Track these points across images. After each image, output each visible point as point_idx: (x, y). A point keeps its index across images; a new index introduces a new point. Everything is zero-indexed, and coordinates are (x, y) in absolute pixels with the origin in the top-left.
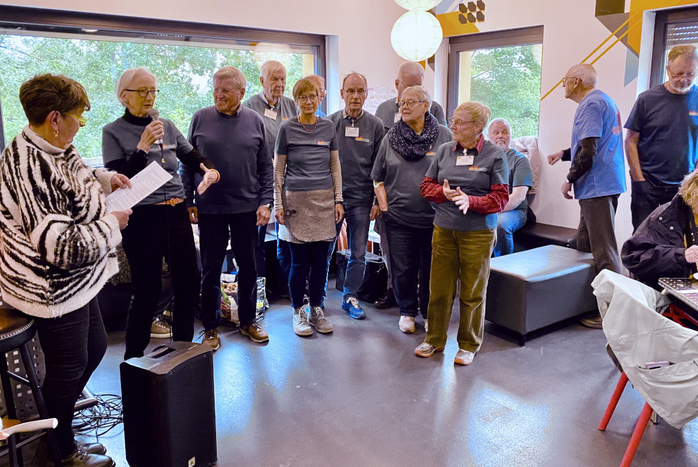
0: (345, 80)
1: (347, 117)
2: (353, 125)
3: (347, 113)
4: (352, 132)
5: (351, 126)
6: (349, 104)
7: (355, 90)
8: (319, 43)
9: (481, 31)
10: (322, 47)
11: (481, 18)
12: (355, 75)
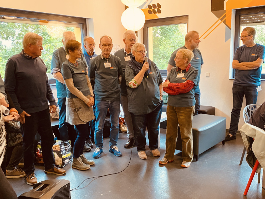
0: (101, 39)
1: (104, 58)
2: (107, 62)
3: (103, 56)
4: (107, 65)
5: (106, 62)
6: (103, 51)
7: (107, 44)
8: (83, 22)
9: (159, 18)
10: (85, 24)
11: (159, 11)
12: (106, 37)
